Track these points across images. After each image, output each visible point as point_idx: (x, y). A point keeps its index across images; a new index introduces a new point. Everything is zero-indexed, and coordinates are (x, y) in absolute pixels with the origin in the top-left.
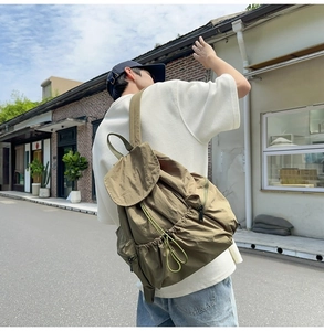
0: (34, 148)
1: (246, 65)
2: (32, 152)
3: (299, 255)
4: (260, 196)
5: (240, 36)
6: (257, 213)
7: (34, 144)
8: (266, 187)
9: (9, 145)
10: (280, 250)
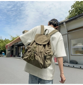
0: (23, 47)
1: (66, 31)
2: (22, 48)
3: (77, 67)
4: (71, 56)
5: (65, 25)
6: (71, 60)
7: (23, 46)
8: (72, 54)
9: (17, 47)
10: (74, 66)
